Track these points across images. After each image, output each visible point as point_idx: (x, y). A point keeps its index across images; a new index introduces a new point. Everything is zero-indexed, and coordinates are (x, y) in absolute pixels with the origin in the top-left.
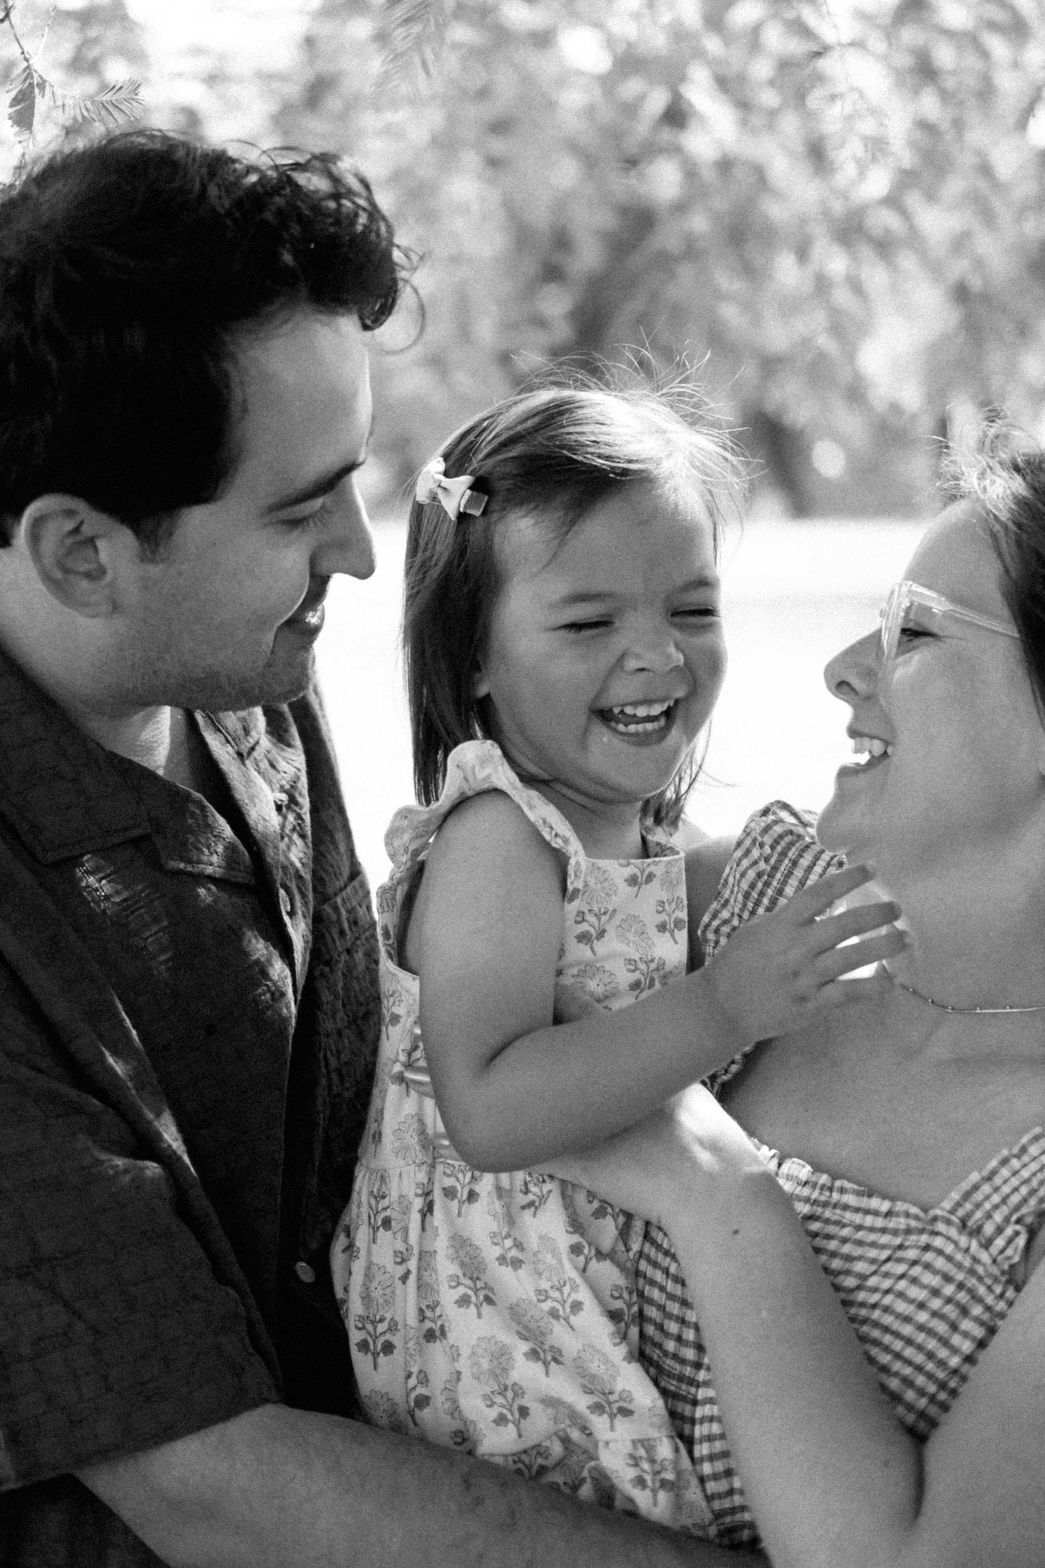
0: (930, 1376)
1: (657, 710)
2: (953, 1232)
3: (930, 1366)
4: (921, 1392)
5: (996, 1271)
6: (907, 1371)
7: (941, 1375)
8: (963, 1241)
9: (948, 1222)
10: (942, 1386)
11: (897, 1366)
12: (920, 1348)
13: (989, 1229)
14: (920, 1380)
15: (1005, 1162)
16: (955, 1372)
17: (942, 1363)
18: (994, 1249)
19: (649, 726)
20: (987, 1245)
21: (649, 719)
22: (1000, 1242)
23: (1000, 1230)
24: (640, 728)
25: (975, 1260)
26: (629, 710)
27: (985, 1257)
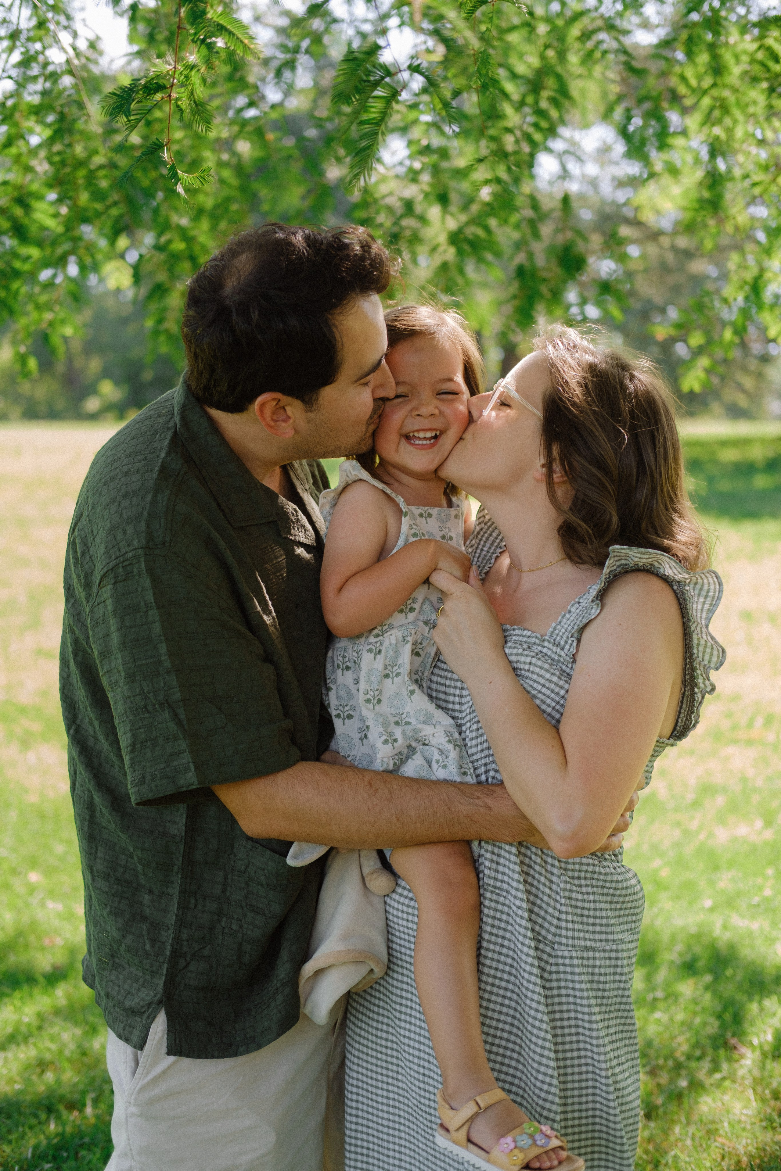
0: (552, 699)
1: (429, 435)
2: (551, 646)
3: (552, 695)
4: (549, 706)
5: (568, 658)
6: (543, 697)
7: (557, 699)
8: (554, 649)
9: (549, 642)
10: (558, 703)
11: (540, 696)
12: (548, 688)
13: (562, 643)
14: (548, 701)
15: (563, 617)
16: (563, 697)
17: (557, 694)
18: (566, 650)
19: (425, 442)
20: (563, 649)
21: (425, 439)
22: (567, 647)
23: (566, 642)
24: (420, 442)
25: (559, 656)
26: (416, 434)
27: (562, 654)
